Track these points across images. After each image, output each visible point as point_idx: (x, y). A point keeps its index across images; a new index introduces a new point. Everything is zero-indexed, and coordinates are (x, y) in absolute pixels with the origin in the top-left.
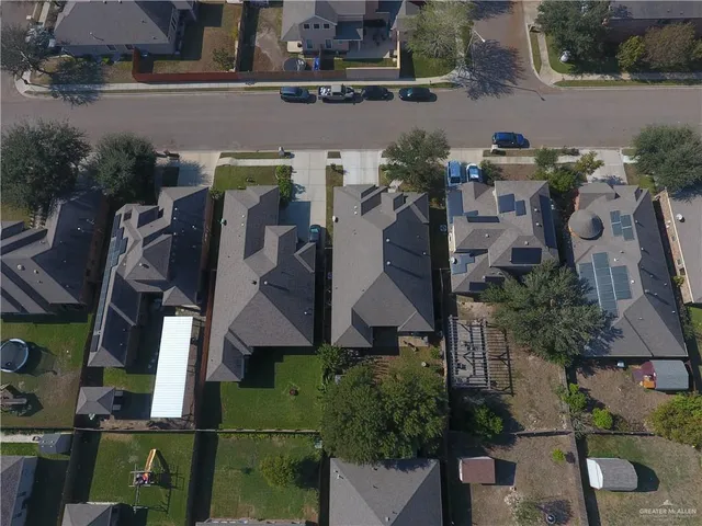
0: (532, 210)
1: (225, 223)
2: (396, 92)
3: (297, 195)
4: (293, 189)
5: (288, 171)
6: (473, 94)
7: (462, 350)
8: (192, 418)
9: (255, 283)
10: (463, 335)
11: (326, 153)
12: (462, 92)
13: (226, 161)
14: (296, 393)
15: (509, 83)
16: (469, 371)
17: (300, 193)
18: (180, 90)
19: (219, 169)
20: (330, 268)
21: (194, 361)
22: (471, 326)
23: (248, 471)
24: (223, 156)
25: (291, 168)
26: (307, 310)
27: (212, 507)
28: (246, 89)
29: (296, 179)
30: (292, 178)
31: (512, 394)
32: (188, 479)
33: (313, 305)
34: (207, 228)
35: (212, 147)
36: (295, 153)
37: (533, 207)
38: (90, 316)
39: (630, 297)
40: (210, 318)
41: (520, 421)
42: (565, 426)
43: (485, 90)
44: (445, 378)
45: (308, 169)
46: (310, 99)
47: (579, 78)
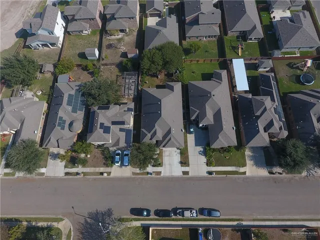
0: (97, 125)
1: (233, 129)
2: (152, 216)
3: (202, 150)
4: (205, 153)
5: (209, 164)
6: (109, 213)
7: (133, 88)
8: (229, 64)
9: (213, 95)
10: (131, 92)
11: (190, 174)
12: (116, 215)
13: (242, 170)
14: (193, 72)
15: (89, 220)
16: (131, 81)
17: (201, 151)
18: (283, 220)
19: (244, 165)
20: (184, 114)
21: (233, 81)
22: (128, 95)
23: (206, 51)
24: (244, 173)
25: (207, 165)
26: (191, 92)
27: (216, 42)
28: (242, 220)
29: (203, 159)
30: (206, 160)
31: (117, 76)
32: (226, 49)
33: (190, 95)
34: (242, 130)
35: (252, 179)
36: (206, 175)
37: (96, 126)
38: (282, 95)
39: (69, 94)
40: (231, 95)
41: (116, 68)
42: (102, 67)
43: (103, 215)
44: (140, 78)
45: (199, 165)
46: (201, 211)
47: (49, 223)
